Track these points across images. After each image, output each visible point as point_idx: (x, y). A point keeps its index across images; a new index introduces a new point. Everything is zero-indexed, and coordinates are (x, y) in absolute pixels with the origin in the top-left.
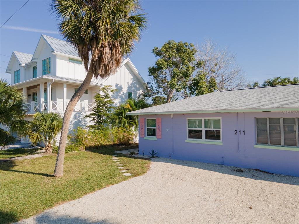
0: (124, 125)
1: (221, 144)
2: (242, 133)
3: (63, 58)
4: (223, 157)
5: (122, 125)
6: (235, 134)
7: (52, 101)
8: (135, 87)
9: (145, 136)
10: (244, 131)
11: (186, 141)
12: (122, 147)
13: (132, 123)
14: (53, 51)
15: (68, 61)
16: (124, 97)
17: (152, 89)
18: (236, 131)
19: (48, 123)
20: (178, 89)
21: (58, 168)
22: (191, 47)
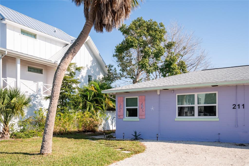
0: (90, 109)
1: (218, 120)
2: (241, 107)
3: (14, 29)
4: (219, 134)
5: (88, 109)
6: (233, 108)
7: (3, 79)
8: (95, 70)
9: (124, 117)
10: (243, 105)
11: (176, 120)
12: (89, 133)
13: (98, 107)
14: (3, 19)
15: (20, 34)
16: (83, 81)
17: (115, 73)
18: (234, 106)
19: (6, 101)
20: (149, 71)
21: (47, 143)
22: (161, 26)
